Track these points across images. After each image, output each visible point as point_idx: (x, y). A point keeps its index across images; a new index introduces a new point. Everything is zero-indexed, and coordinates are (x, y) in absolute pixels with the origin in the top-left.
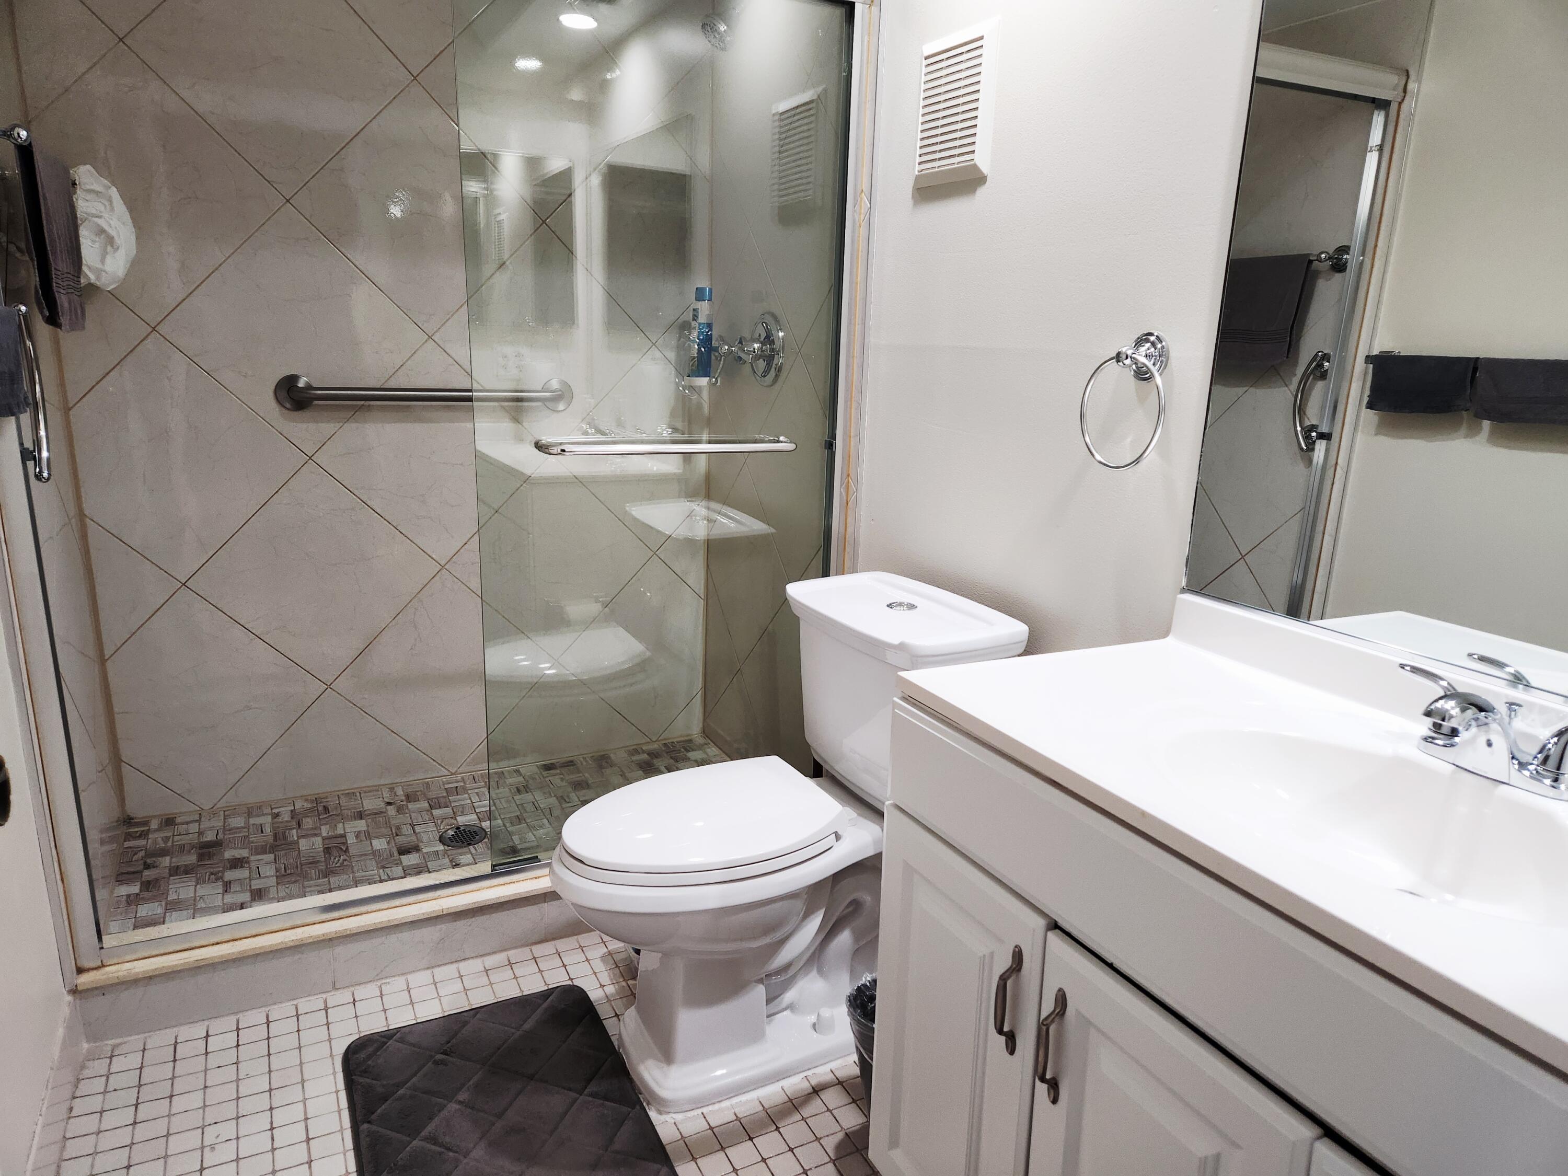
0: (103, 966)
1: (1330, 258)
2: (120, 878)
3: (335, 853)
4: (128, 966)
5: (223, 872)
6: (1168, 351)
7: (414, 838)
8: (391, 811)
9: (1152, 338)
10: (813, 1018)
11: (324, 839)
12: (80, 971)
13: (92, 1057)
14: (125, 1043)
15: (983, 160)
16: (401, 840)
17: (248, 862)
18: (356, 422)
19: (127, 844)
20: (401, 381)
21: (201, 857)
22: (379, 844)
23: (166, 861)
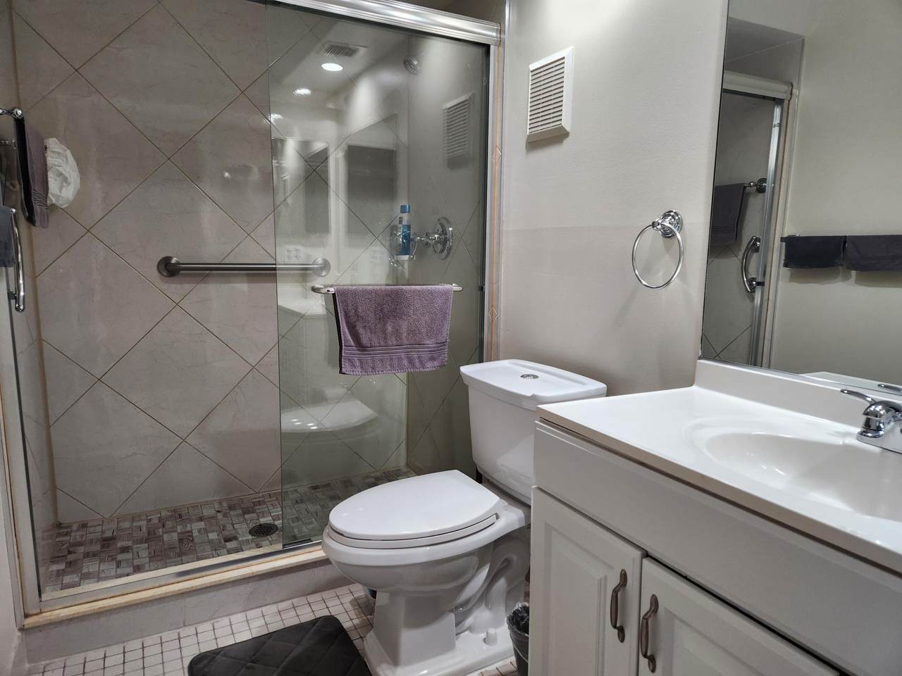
0: (41, 613)
1: (756, 185)
2: (53, 560)
3: (185, 541)
4: (56, 612)
5: (116, 555)
6: (682, 221)
7: (234, 532)
8: (220, 516)
9: (672, 214)
10: (483, 635)
11: (179, 533)
12: (26, 616)
13: (30, 672)
14: (52, 663)
15: (566, 123)
16: (226, 533)
17: (132, 549)
18: (205, 283)
19: (58, 540)
20: (230, 260)
21: (103, 546)
22: (213, 536)
23: (82, 549)
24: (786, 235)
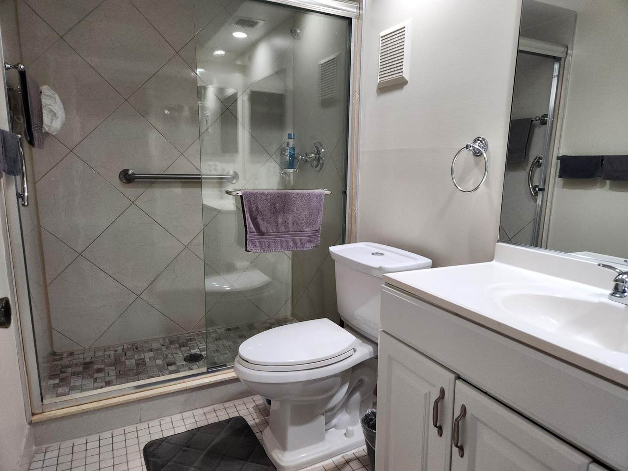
0: (43, 412)
1: (540, 119)
2: (50, 377)
3: (140, 366)
4: (54, 412)
5: (94, 374)
6: (487, 144)
7: (173, 359)
8: (164, 348)
9: (480, 139)
10: (344, 431)
11: (136, 360)
12: (33, 414)
13: (36, 453)
14: (51, 446)
15: (406, 75)
16: (168, 360)
17: (104, 370)
18: (152, 188)
19: (54, 363)
20: (170, 171)
21: (84, 368)
22: (159, 362)
23: (70, 370)
24: (560, 155)
